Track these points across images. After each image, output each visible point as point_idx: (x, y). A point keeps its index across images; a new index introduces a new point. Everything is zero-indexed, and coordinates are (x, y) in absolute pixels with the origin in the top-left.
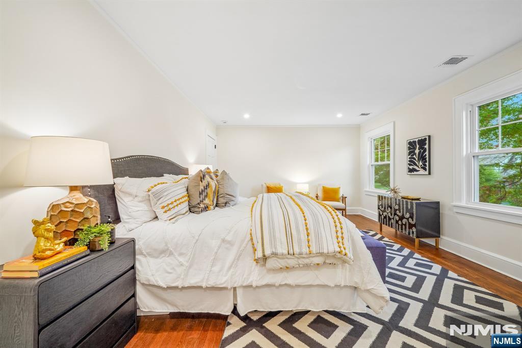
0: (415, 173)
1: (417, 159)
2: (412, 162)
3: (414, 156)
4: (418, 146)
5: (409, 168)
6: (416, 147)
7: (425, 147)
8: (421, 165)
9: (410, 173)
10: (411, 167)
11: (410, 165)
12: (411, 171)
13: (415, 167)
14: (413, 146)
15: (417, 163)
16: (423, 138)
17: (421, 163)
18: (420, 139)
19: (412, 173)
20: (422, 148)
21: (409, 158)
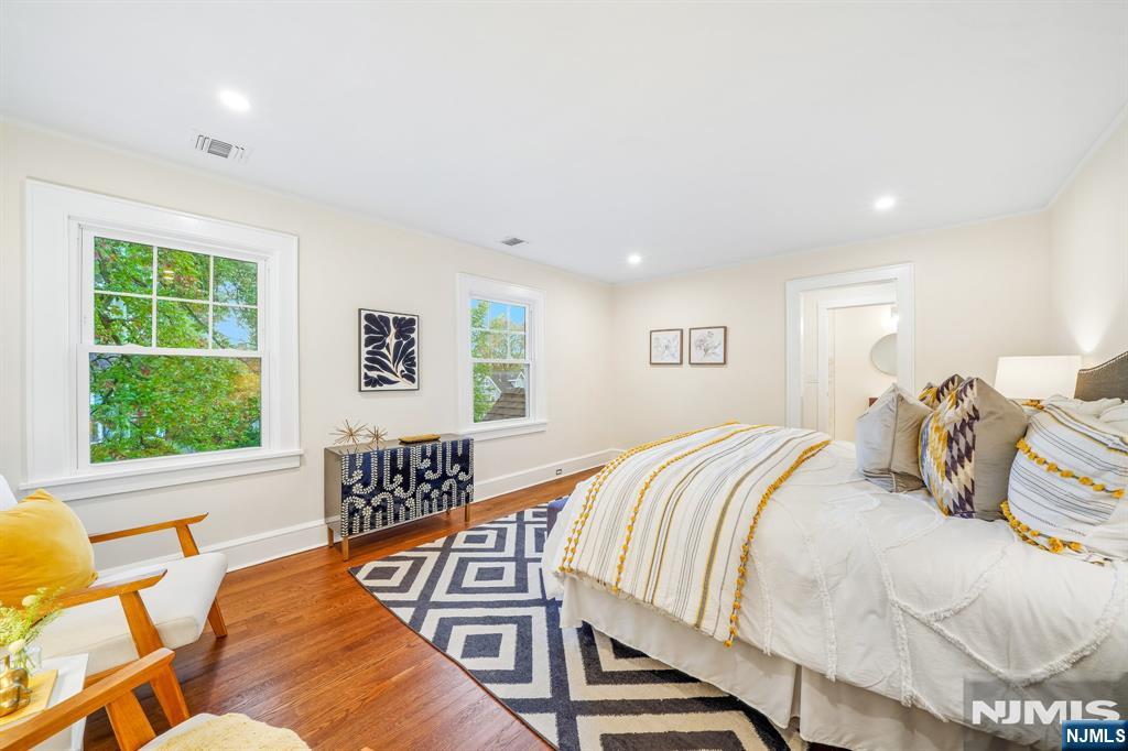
0: (386, 387)
1: (391, 357)
2: (375, 360)
3: (384, 350)
4: (393, 330)
5: (366, 376)
6: (389, 332)
7: (412, 336)
8: (402, 371)
9: (370, 388)
10: (374, 374)
11: (369, 368)
12: (371, 382)
13: (386, 374)
14: (381, 328)
15: (391, 366)
16: (407, 317)
17: (401, 367)
18: (400, 316)
19: (378, 388)
20: (406, 338)
21: (368, 353)
